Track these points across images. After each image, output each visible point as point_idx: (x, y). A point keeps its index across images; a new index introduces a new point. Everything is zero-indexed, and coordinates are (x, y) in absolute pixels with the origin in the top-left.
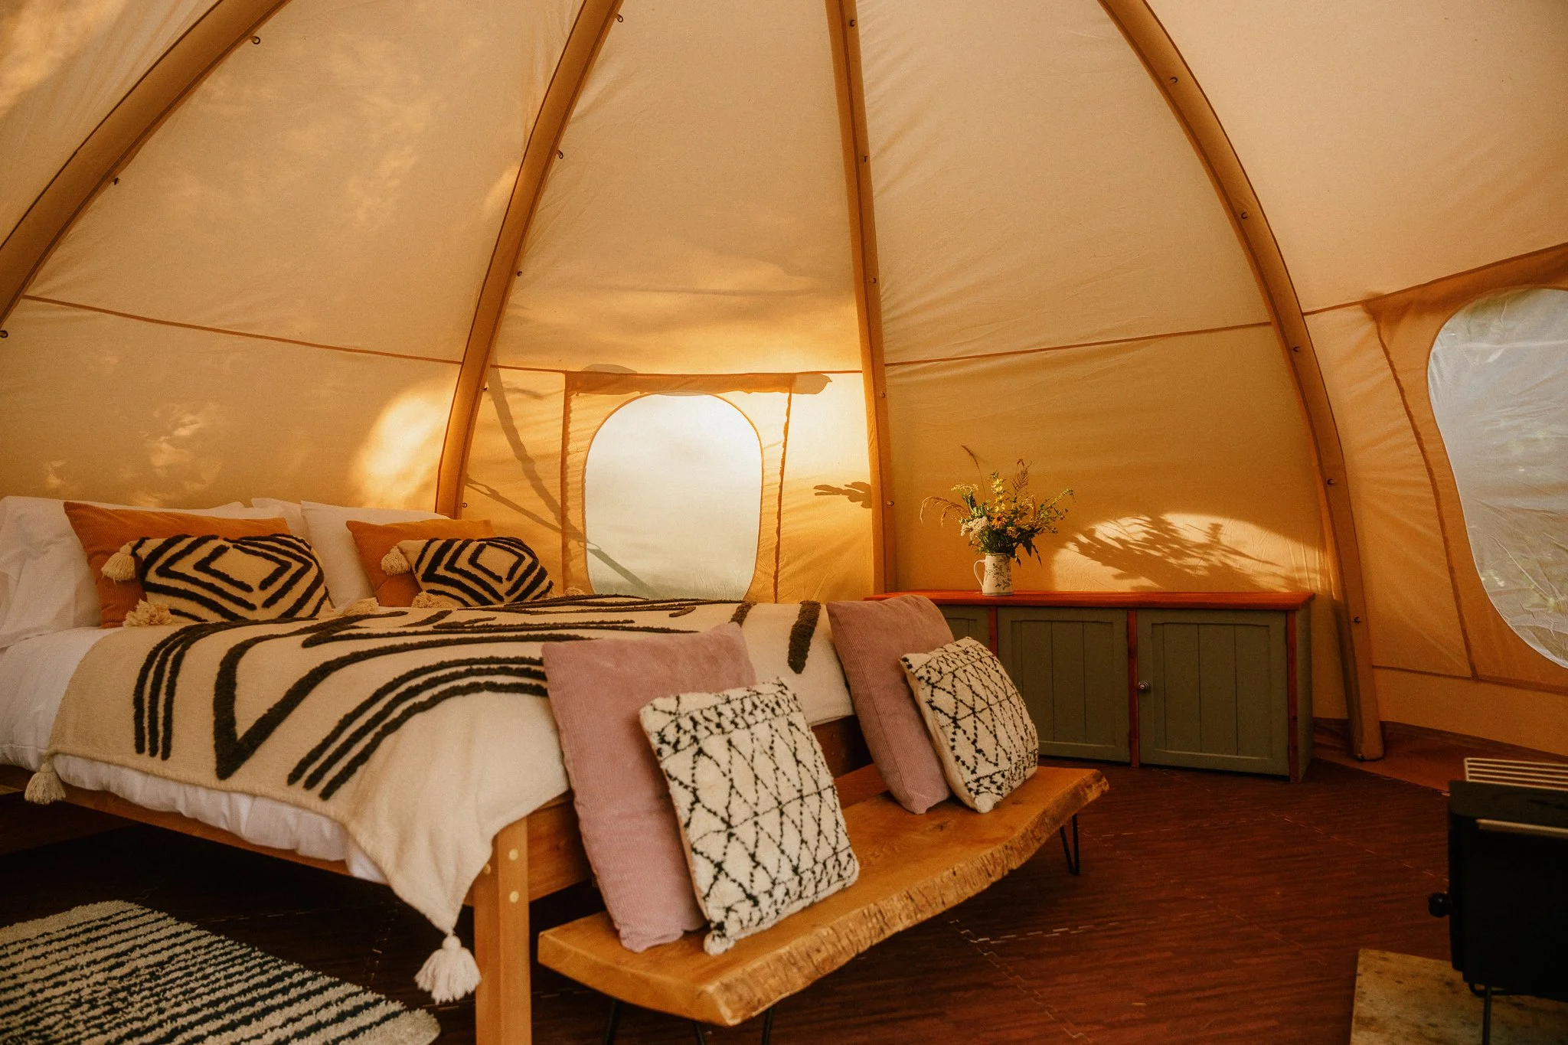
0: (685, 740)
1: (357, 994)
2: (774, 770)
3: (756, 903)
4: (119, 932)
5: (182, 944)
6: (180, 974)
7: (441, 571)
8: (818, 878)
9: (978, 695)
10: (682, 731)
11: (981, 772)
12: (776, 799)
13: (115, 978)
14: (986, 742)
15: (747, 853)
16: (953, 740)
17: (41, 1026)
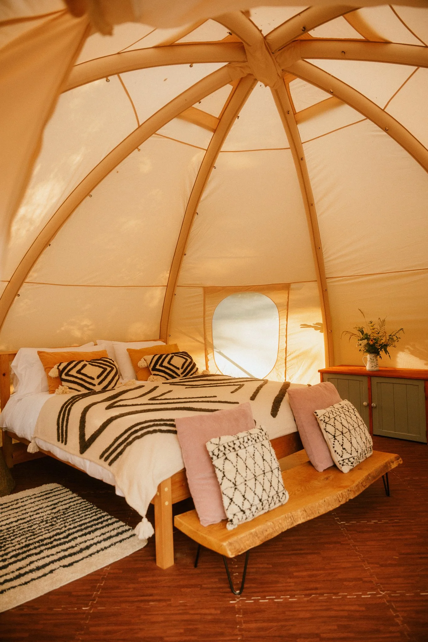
0: (221, 454)
1: (123, 526)
2: (254, 464)
3: (244, 513)
4: (55, 496)
5: (73, 502)
6: (72, 513)
7: (158, 367)
8: (270, 502)
9: (344, 426)
10: (220, 451)
11: (344, 457)
12: (254, 474)
13: (53, 513)
14: (347, 445)
15: (241, 495)
16: (334, 444)
17: (32, 528)
